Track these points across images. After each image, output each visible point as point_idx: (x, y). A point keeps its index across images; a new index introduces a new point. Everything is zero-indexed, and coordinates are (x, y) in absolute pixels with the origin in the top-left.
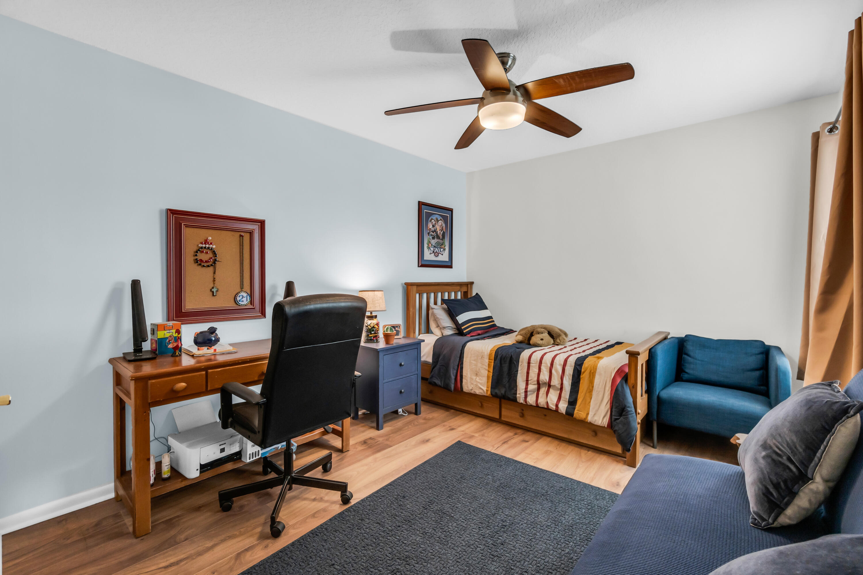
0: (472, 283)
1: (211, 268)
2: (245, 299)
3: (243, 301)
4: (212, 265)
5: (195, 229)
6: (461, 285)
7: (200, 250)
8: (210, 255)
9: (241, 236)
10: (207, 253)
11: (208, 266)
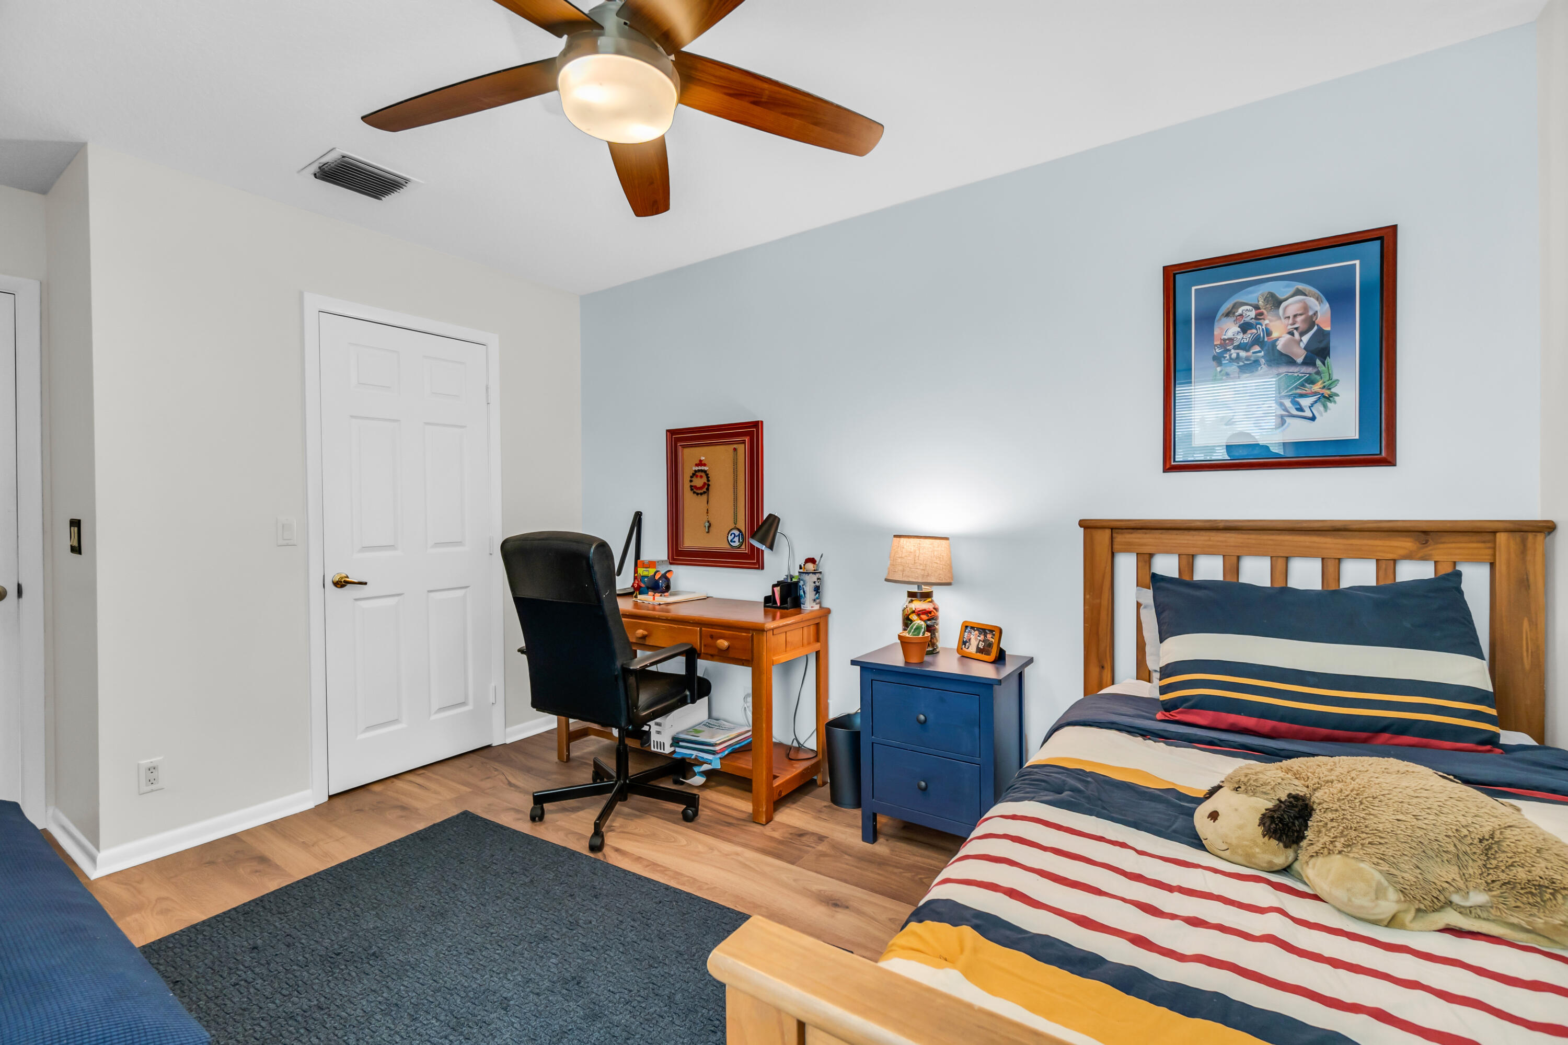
0: (1549, 528)
1: (705, 496)
2: (736, 539)
3: (735, 542)
4: (705, 493)
5: (692, 449)
6: (1425, 532)
7: (694, 474)
8: (704, 480)
9: (735, 449)
10: (701, 477)
11: (701, 494)
